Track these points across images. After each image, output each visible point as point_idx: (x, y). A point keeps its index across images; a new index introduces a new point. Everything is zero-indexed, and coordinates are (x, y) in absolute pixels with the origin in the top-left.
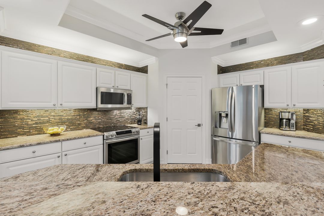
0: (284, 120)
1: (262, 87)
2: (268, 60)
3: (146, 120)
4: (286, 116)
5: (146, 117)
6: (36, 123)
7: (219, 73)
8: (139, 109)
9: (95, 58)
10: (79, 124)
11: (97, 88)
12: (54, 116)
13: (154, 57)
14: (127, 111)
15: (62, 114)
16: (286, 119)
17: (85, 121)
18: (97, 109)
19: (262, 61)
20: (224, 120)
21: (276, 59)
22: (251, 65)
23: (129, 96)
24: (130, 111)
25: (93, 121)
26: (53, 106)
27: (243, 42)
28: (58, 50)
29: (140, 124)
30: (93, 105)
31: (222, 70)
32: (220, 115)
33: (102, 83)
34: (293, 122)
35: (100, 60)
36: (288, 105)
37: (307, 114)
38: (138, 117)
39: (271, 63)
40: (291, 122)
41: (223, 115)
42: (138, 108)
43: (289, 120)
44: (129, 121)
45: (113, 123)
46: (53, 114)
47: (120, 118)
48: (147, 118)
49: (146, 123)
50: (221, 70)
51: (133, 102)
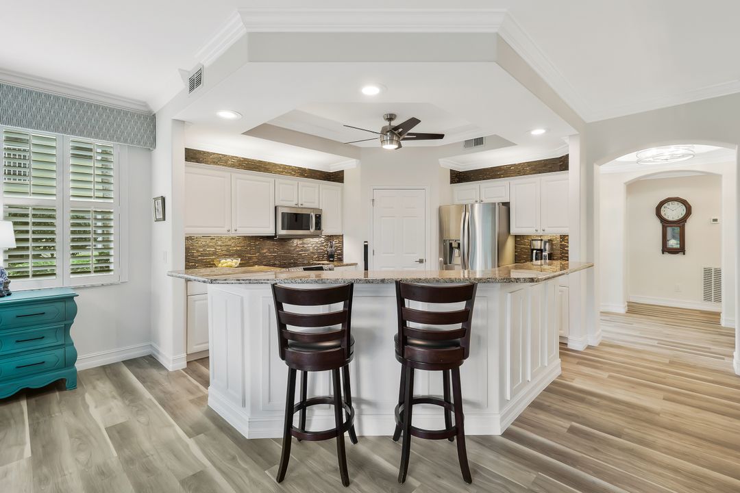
0: (535, 251)
1: (507, 205)
2: (520, 164)
3: (341, 254)
4: (538, 245)
5: (342, 250)
6: (202, 255)
7: (452, 182)
8: (330, 238)
9: (269, 163)
10: (250, 258)
11: (276, 207)
12: (221, 246)
13: (354, 160)
14: (311, 240)
15: (229, 243)
16: (537, 250)
17: (257, 254)
18: (276, 236)
19: (512, 165)
20: (456, 252)
21: (529, 164)
22: (498, 171)
23: (318, 218)
24: (316, 240)
25: (267, 254)
26: (227, 232)
27: (479, 142)
28: (225, 156)
29: (333, 261)
30: (270, 231)
31: (458, 177)
32: (451, 244)
33: (282, 200)
34: (546, 253)
35: (275, 165)
36: (537, 231)
37: (563, 243)
38: (329, 249)
39: (523, 169)
40: (544, 254)
41: (455, 245)
42: (328, 236)
43: (541, 250)
44: (315, 256)
45: (293, 258)
46: (219, 243)
47: (302, 250)
48: (342, 252)
49: (341, 260)
50: (456, 176)
51: (323, 227)
